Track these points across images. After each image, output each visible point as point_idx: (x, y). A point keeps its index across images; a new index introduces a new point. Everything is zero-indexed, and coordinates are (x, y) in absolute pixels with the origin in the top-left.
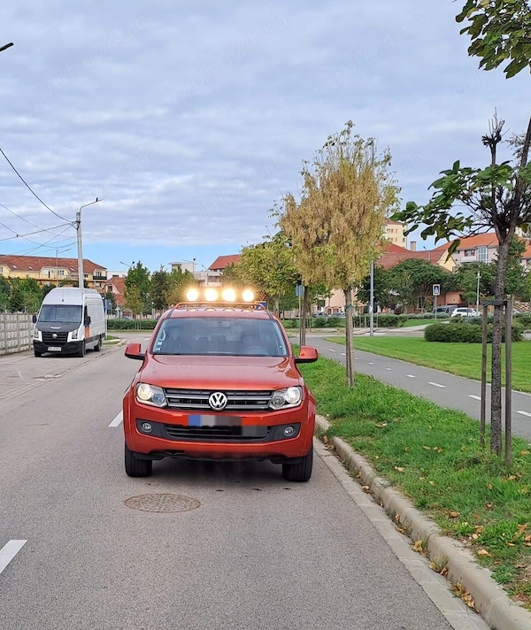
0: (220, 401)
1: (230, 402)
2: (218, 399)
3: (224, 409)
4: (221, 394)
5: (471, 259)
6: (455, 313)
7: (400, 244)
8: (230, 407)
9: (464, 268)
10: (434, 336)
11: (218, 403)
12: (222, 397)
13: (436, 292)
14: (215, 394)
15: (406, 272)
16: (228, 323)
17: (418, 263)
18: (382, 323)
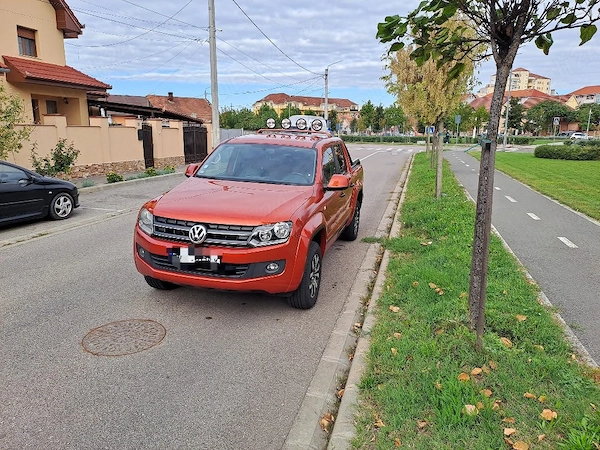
0: (199, 234)
1: (209, 236)
2: (197, 232)
3: (203, 243)
4: (201, 227)
5: (590, 101)
6: (573, 135)
7: (544, 91)
8: (210, 241)
9: (583, 107)
10: (541, 154)
11: (196, 236)
12: (201, 230)
13: (556, 123)
14: (195, 227)
15: (542, 109)
16: (273, 150)
17: (552, 103)
18: (518, 142)
